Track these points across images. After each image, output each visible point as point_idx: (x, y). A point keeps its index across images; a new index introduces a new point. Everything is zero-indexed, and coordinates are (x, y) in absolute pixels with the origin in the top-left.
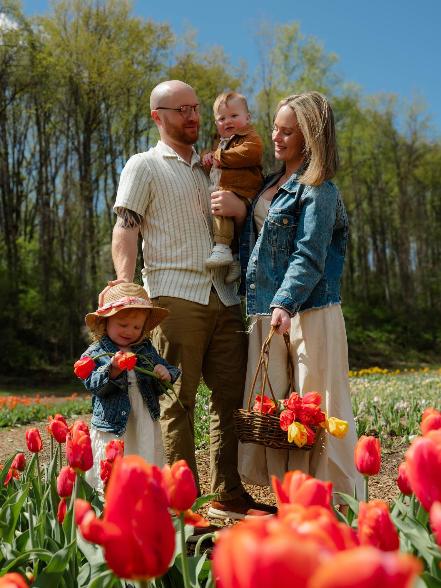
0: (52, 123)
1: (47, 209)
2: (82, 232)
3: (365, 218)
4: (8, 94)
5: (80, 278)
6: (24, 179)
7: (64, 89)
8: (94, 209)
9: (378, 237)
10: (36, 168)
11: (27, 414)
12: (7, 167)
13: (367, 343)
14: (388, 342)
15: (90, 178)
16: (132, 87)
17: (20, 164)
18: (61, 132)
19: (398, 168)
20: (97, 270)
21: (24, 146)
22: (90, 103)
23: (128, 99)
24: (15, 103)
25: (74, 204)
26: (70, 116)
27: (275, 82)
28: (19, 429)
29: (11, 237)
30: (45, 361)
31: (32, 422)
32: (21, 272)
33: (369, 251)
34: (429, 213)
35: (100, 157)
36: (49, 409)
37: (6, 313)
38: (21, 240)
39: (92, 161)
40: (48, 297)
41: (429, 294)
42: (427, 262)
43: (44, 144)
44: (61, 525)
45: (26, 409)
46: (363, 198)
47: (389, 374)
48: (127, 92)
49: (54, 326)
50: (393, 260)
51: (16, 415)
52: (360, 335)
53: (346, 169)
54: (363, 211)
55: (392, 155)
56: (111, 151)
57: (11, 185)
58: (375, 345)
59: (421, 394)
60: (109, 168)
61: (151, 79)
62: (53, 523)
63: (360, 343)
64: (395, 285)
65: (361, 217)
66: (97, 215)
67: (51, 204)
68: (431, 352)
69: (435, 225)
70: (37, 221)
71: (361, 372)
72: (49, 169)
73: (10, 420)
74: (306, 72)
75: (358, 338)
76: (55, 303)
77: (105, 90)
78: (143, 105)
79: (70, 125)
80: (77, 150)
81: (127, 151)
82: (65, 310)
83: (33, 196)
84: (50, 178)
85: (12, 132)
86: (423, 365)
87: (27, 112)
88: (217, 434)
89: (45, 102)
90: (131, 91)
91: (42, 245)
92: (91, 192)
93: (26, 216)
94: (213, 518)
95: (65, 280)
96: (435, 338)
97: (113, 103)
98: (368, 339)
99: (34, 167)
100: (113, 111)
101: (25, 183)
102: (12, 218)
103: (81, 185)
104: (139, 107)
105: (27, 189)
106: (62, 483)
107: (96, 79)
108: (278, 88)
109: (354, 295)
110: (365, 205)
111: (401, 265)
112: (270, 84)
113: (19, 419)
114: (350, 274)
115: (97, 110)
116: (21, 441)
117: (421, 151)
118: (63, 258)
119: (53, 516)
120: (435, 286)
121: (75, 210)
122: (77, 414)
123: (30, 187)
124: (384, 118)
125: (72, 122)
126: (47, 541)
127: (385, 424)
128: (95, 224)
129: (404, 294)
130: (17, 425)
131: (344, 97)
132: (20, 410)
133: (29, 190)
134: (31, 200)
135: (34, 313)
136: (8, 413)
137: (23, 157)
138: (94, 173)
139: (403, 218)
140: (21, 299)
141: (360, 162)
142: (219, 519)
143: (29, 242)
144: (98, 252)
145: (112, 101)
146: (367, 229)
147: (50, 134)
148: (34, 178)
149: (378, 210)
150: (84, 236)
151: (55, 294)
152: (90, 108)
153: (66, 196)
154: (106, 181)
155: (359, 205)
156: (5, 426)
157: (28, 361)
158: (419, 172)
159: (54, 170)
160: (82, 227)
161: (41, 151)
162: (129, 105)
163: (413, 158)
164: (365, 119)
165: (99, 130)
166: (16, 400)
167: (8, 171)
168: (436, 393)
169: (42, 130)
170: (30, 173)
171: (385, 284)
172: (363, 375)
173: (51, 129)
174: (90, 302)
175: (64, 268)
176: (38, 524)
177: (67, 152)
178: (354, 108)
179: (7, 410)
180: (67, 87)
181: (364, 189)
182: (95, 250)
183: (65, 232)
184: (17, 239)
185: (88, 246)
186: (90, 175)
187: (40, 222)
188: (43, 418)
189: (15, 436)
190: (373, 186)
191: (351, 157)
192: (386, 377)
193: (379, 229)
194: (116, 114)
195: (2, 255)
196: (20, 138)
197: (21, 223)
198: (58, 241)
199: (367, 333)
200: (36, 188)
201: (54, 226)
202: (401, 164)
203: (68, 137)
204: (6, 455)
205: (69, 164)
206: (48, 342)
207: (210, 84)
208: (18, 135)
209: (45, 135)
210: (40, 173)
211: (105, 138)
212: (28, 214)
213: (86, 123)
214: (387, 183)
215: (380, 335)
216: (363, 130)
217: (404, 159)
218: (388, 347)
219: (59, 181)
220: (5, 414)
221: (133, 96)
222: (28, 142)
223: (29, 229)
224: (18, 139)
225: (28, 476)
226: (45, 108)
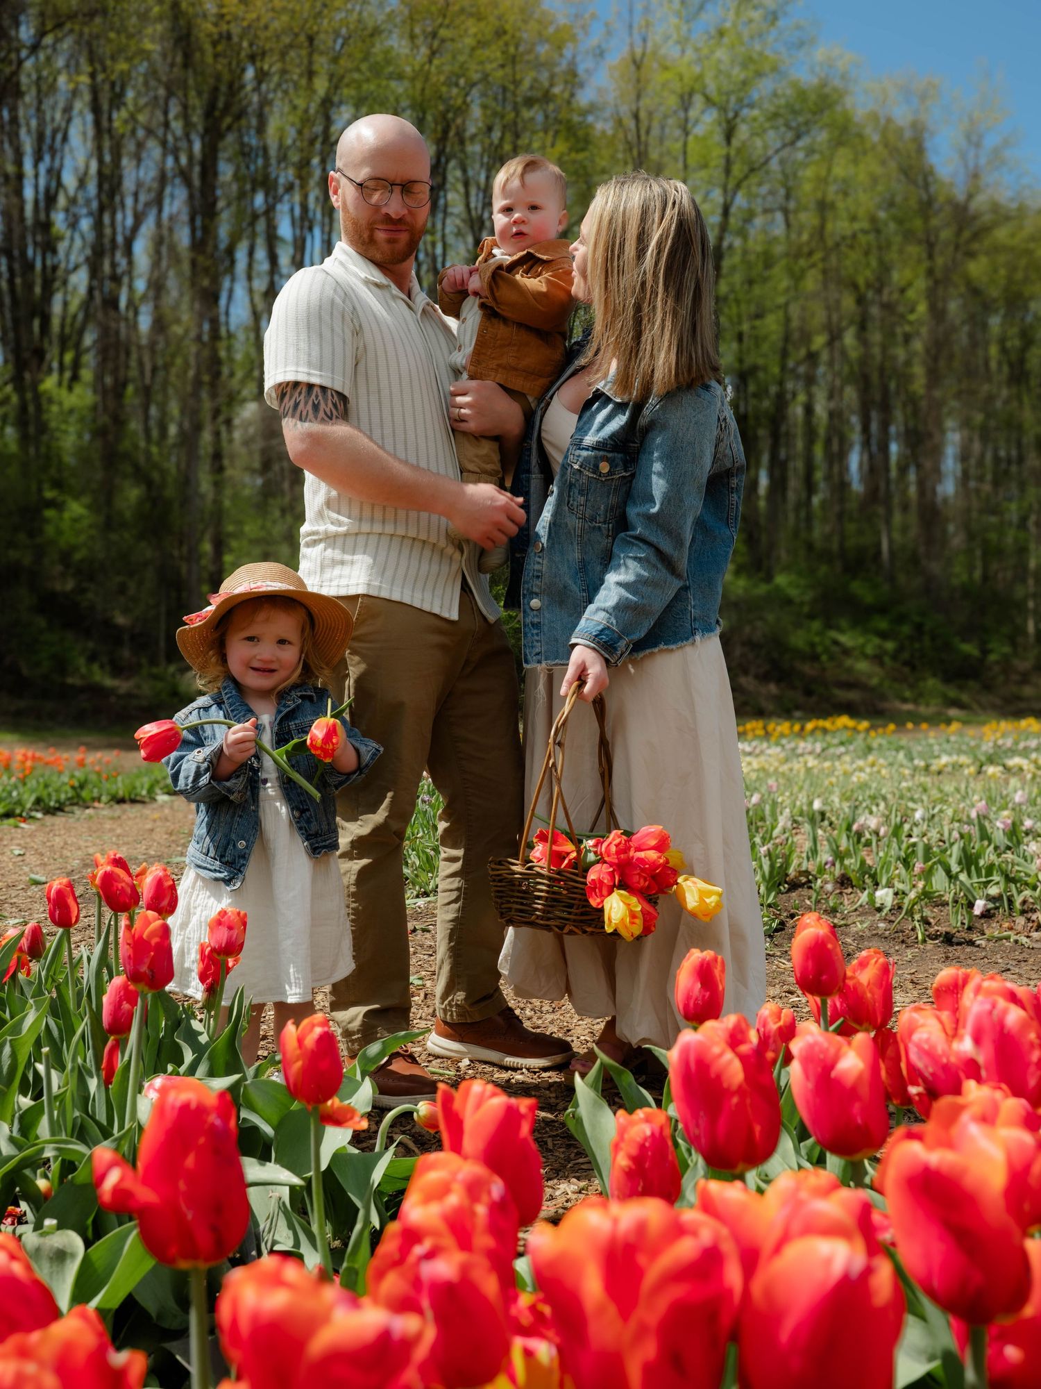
0: (127, 110)
1: (112, 313)
2: (191, 373)
3: (846, 369)
4: (26, 33)
5: (187, 481)
6: (60, 238)
7: (159, 27)
8: (222, 318)
9: (875, 416)
10: (90, 214)
11: (57, 791)
12: (22, 210)
13: (832, 658)
14: (878, 659)
15: (216, 247)
16: (318, 33)
17: (51, 199)
18: (150, 132)
19: (931, 257)
20: (226, 462)
21: (62, 158)
22: (219, 67)
23: (310, 63)
24: (42, 56)
25: (176, 307)
26: (170, 94)
27: (656, 37)
28: (38, 824)
29: (27, 376)
30: (102, 667)
31: (67, 809)
32: (49, 459)
33: (851, 446)
34: (993, 365)
35: (242, 195)
36: (107, 779)
37: (13, 554)
38: (49, 383)
39: (221, 204)
40: (110, 522)
41: (978, 553)
42: (981, 479)
43: (107, 158)
44: (107, 1089)
45: (55, 778)
46: (844, 324)
47: (873, 734)
48: (306, 44)
49: (122, 589)
50: (903, 470)
51: (32, 791)
52: (817, 639)
53: (810, 254)
54: (844, 353)
55: (918, 223)
56: (266, 183)
57: (30, 252)
58: (849, 662)
59: (925, 790)
60: (261, 226)
61: (365, 14)
62: (93, 1084)
63: (815, 658)
64: (905, 529)
65: (837, 367)
66: (228, 331)
67: (123, 303)
68: (972, 683)
69: (1005, 392)
70: (89, 339)
71: (810, 726)
72: (119, 216)
73: (19, 803)
74: (731, 15)
75: (812, 645)
76: (126, 535)
77: (256, 36)
78: (342, 77)
79: (171, 115)
80: (185, 176)
81: (302, 187)
82: (147, 551)
83: (80, 280)
84: (120, 239)
85: (34, 123)
86: (953, 712)
87: (70, 80)
88: (455, 885)
89: (113, 58)
90: (316, 42)
91: (98, 398)
92: (216, 281)
93: (63, 326)
94: (437, 1057)
95: (149, 484)
96: (985, 652)
97: (274, 69)
98: (835, 649)
99: (84, 211)
100: (272, 86)
101: (62, 247)
102: (31, 332)
103: (194, 263)
104: (335, 80)
105: (68, 261)
106: (112, 1007)
107: (233, 9)
108: (663, 51)
109: (810, 547)
110: (849, 339)
111: (921, 484)
112: (645, 40)
113: (38, 801)
114: (804, 495)
115: (235, 87)
116: (42, 854)
117: (987, 218)
118: (147, 431)
119: (93, 1070)
120: (993, 536)
121: (178, 321)
122: (169, 793)
123: (73, 258)
124: (908, 134)
125: (174, 109)
126: (79, 1121)
127: (830, 859)
128: (223, 354)
129: (922, 550)
130: (33, 814)
131: (815, 81)
132: (41, 780)
133: (71, 266)
134: (75, 289)
135: (78, 556)
136: (16, 787)
137: (59, 184)
138: (224, 232)
139: (934, 377)
140: (47, 521)
141: (844, 238)
142: (448, 1058)
143: (70, 388)
144: (228, 422)
145: (271, 64)
146: (851, 394)
147: (123, 136)
148: (83, 238)
149: (876, 351)
150: (198, 383)
151: (128, 514)
152: (218, 77)
153: (157, 287)
154: (251, 253)
155: (835, 338)
156: (8, 815)
157: (62, 665)
158: (977, 268)
159: (130, 221)
160: (192, 361)
161: (100, 173)
162: (311, 74)
163: (967, 234)
164: (860, 136)
165: (239, 130)
166: (34, 758)
167: (22, 219)
168: (958, 790)
169: (105, 124)
170: (73, 225)
171: (883, 527)
172: (813, 732)
173: (126, 122)
174: (208, 536)
175: (148, 453)
176: (62, 1090)
177: (163, 179)
178: (839, 108)
179: (13, 780)
180: (166, 24)
181: (848, 302)
182: (221, 418)
183: (154, 370)
184: (42, 381)
185: (207, 405)
186: (216, 237)
187: (95, 342)
188: (93, 799)
189: (28, 840)
190: (870, 294)
191: (822, 227)
192: (865, 739)
193: (877, 397)
194: (280, 94)
195: (5, 418)
196: (53, 138)
197: (51, 343)
198: (136, 390)
199: (833, 634)
200: (87, 260)
201: (128, 354)
202: (937, 249)
203: (164, 143)
204: (8, 886)
205: (167, 211)
206: (108, 623)
207: (505, 32)
208: (48, 132)
209: (112, 137)
210: (98, 226)
211: (251, 148)
212: (69, 321)
213: (209, 113)
214: (903, 291)
215: (861, 640)
216: (855, 161)
217: (946, 234)
218: (877, 670)
219: (141, 249)
220: (9, 788)
221: (322, 53)
222: (71, 151)
223: (69, 357)
224: (48, 141)
225: (48, 970)
226: (113, 72)
